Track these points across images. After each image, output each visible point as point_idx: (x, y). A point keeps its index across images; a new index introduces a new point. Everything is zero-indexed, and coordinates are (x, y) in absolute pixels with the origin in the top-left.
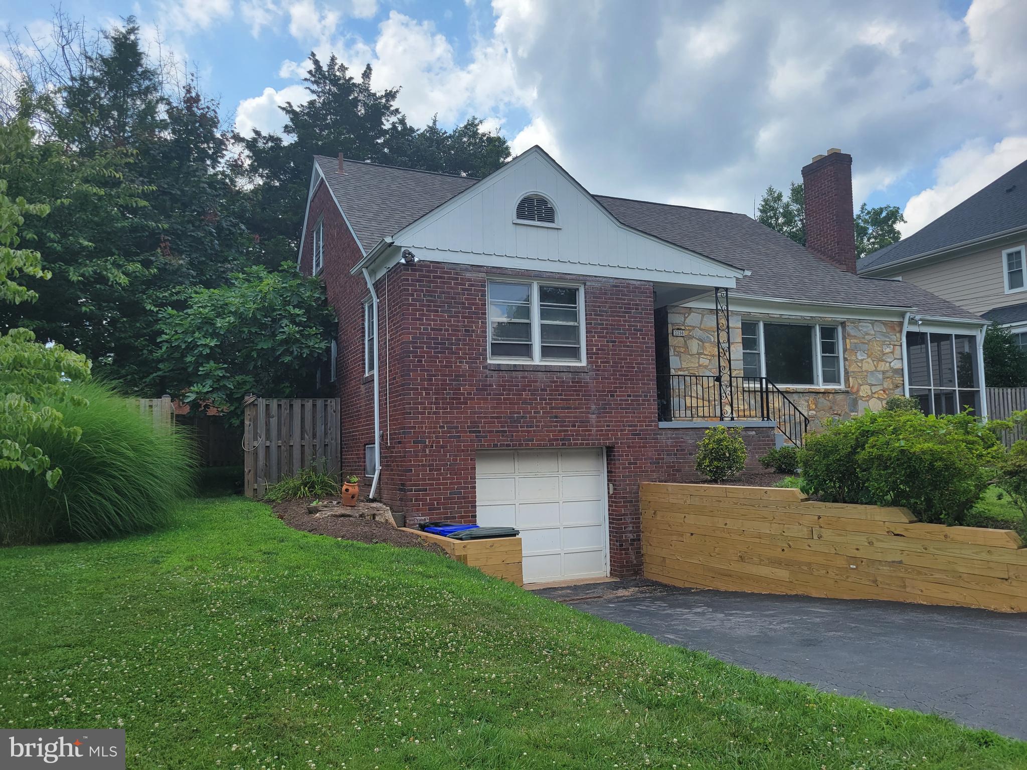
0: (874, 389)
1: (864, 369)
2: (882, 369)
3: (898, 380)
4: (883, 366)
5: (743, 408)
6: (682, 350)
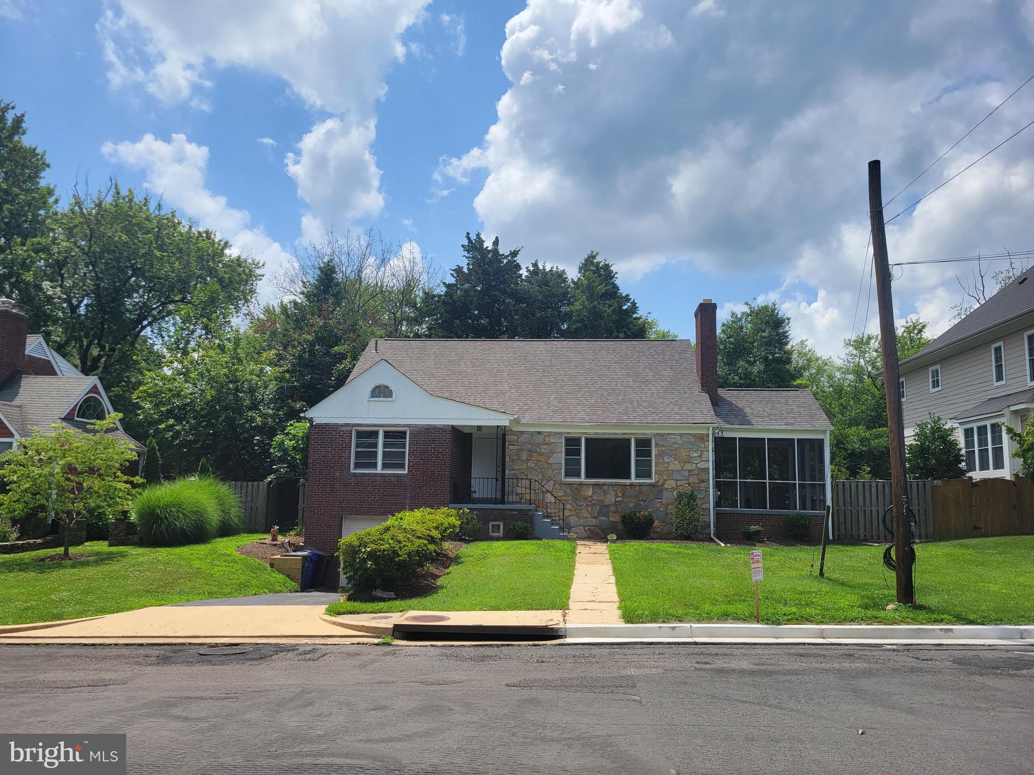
0: (679, 483)
1: (670, 469)
2: (689, 468)
3: (704, 476)
4: (688, 466)
5: (560, 494)
6: (516, 458)
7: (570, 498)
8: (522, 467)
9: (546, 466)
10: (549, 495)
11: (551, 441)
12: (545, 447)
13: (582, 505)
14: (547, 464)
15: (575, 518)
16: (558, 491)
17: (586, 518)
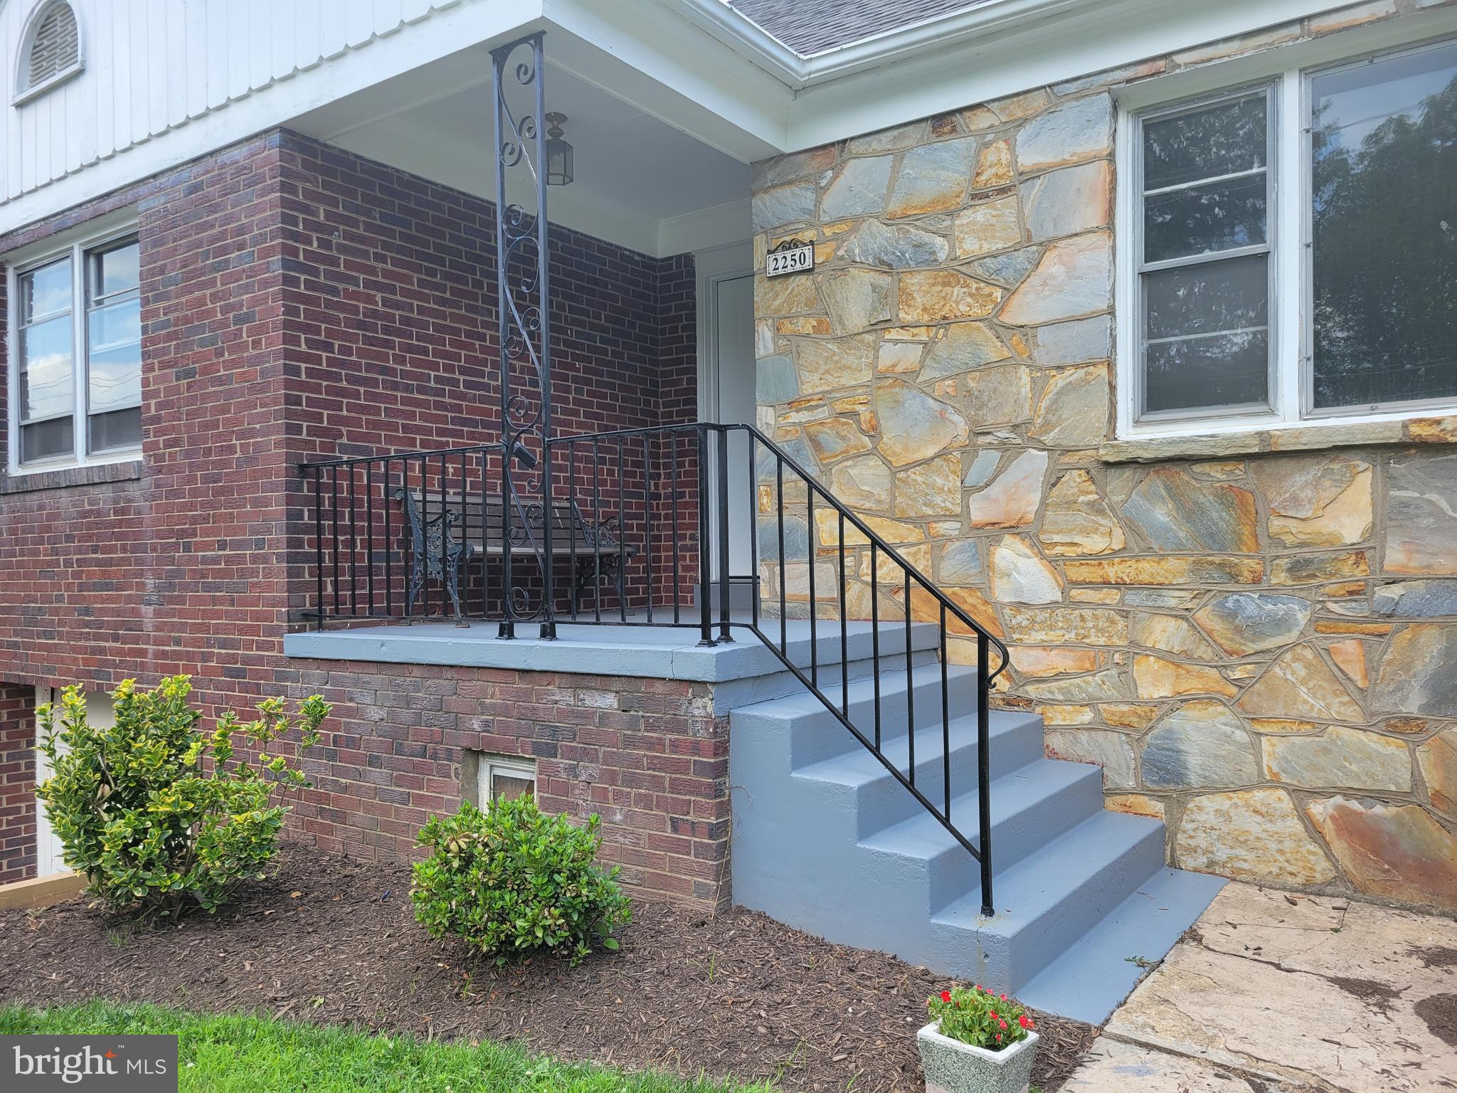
5: (1095, 544)
6: (807, 326)
7: (1174, 568)
8: (847, 380)
9: (993, 351)
10: (1009, 553)
11: (1028, 159)
12: (981, 214)
13: (1281, 624)
14: (1003, 330)
15: (1220, 718)
16: (1081, 519)
17: (1318, 726)
